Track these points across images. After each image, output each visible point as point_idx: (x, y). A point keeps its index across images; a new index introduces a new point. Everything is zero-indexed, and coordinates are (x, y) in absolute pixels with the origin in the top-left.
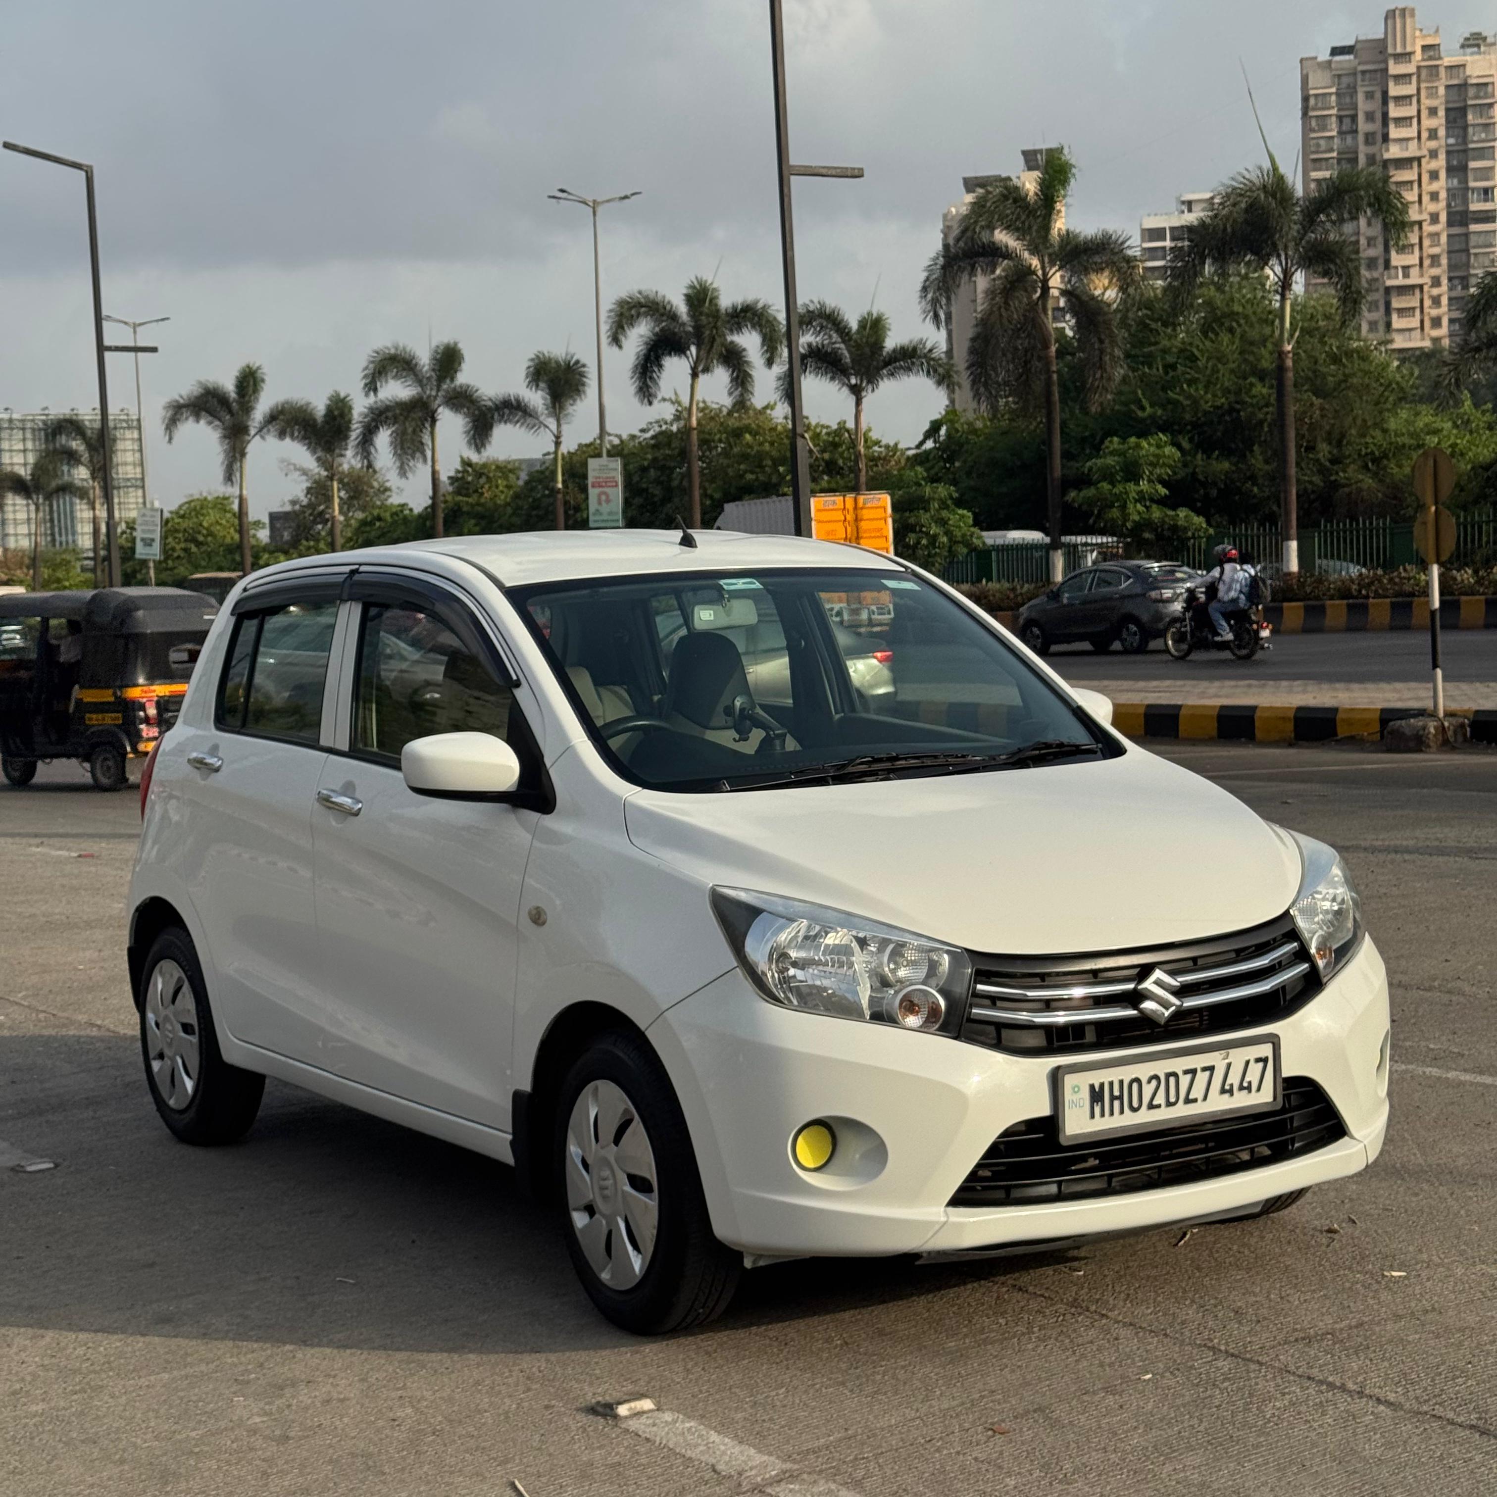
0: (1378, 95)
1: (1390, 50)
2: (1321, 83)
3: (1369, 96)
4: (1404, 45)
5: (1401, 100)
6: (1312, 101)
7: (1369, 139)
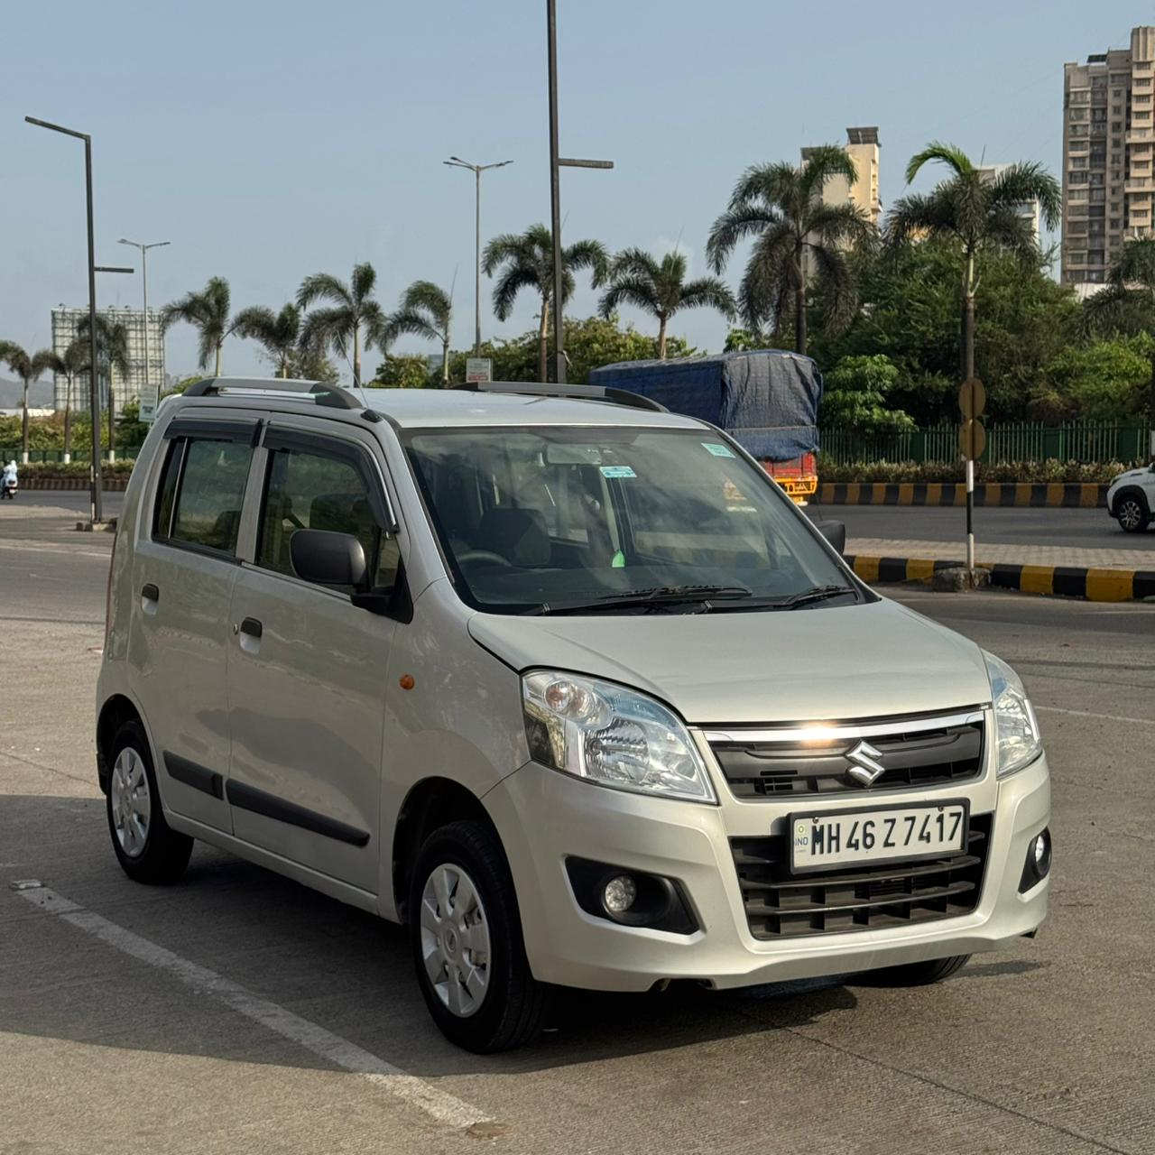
0: (1124, 94)
1: (1134, 59)
2: (1080, 84)
3: (1117, 94)
4: (1145, 56)
5: (1141, 98)
6: (1072, 97)
7: (1117, 127)
